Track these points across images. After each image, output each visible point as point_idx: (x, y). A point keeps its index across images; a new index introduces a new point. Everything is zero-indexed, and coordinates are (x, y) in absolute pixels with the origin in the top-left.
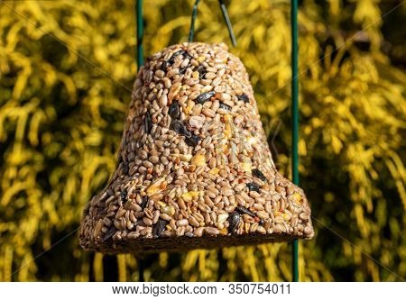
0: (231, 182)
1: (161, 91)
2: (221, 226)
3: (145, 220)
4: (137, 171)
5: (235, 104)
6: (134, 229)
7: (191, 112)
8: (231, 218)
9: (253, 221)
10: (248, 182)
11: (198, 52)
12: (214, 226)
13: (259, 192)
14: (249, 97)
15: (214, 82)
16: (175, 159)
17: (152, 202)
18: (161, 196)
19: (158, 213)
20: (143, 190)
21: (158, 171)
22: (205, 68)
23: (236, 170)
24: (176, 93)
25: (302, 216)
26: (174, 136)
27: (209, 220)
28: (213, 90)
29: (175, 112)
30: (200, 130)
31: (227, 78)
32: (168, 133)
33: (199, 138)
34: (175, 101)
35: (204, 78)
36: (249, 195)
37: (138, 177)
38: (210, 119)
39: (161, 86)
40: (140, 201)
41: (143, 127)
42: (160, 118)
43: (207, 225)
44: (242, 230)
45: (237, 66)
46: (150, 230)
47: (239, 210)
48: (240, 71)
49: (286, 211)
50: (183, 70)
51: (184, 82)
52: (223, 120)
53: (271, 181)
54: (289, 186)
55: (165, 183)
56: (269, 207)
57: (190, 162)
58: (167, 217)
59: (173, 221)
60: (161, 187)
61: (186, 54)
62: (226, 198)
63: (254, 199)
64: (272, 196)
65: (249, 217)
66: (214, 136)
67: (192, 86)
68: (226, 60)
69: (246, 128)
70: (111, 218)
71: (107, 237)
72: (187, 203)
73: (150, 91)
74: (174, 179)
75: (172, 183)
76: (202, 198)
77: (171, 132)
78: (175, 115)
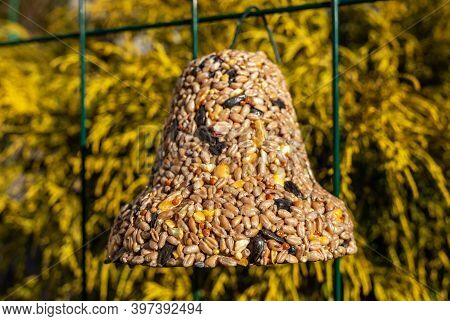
0: (256, 198)
1: (190, 96)
2: (239, 255)
3: (151, 243)
4: (159, 181)
5: (269, 109)
6: (138, 254)
7: (217, 117)
8: (253, 245)
9: (281, 249)
10: (277, 197)
12: (230, 255)
13: (290, 210)
14: (286, 103)
15: (245, 86)
16: (195, 169)
17: (160, 221)
18: (171, 214)
19: (165, 236)
20: (155, 205)
21: (176, 182)
22: (236, 71)
23: (265, 183)
25: (343, 235)
26: (197, 143)
27: (224, 247)
28: (243, 93)
29: (201, 118)
30: (227, 136)
31: (260, 82)
32: (192, 141)
33: (223, 145)
34: (202, 106)
35: (234, 81)
36: (277, 215)
37: (157, 189)
38: (237, 125)
39: (190, 91)
40: (149, 219)
41: (170, 134)
42: (185, 125)
43: (222, 253)
44: (267, 260)
45: (273, 72)
46: (155, 256)
47: (263, 234)
48: (276, 76)
49: (325, 233)
51: (212, 85)
52: (253, 126)
53: (306, 196)
54: (329, 201)
55: (180, 198)
56: (302, 229)
57: (212, 174)
58: (174, 240)
59: (180, 248)
60: (174, 203)
61: (218, 58)
62: (247, 219)
63: (283, 219)
64: (306, 215)
65: (276, 244)
66: (241, 144)
67: (221, 90)
68: (259, 63)
69: (281, 135)
70: (122, 236)
71: (116, 258)
72: (198, 224)
73: (180, 97)
74: (192, 192)
75: (189, 197)
76: (217, 219)
77: (196, 139)
78: (200, 120)
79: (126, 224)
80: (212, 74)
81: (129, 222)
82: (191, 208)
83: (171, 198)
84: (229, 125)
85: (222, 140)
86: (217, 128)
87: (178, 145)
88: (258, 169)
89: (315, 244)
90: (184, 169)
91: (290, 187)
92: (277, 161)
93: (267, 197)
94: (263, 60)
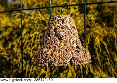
0: (71, 50)
1: (53, 26)
2: (68, 63)
3: (46, 61)
4: (46, 47)
5: (72, 29)
6: (43, 64)
7: (60, 31)
8: (71, 61)
9: (77, 62)
10: (75, 50)
11: (62, 16)
12: (66, 63)
13: (79, 53)
15: (66, 23)
16: (55, 43)
17: (48, 56)
18: (51, 54)
19: (50, 59)
20: (46, 52)
21: (51, 46)
22: (64, 20)
23: (72, 46)
24: (56, 26)
25: (89, 58)
27: (64, 62)
28: (66, 25)
29: (56, 31)
31: (69, 23)
32: (54, 37)
33: (62, 38)
34: (56, 28)
35: (64, 22)
36: (76, 54)
37: (46, 48)
38: (65, 33)
39: (53, 24)
40: (45, 56)
41: (48, 35)
42: (52, 33)
43: (64, 63)
44: (74, 64)
45: (72, 20)
46: (47, 64)
47: (73, 58)
49: (86, 58)
51: (58, 23)
52: (68, 33)
54: (86, 50)
56: (81, 57)
57: (60, 44)
58: (52, 60)
59: (54, 62)
60: (51, 51)
61: (59, 17)
62: (69, 55)
63: (77, 55)
64: (82, 54)
65: (76, 60)
66: (66, 37)
67: (60, 24)
69: (75, 35)
70: (38, 60)
71: (37, 65)
72: (58, 56)
73: (50, 26)
74: (55, 49)
75: (55, 50)
76: (62, 55)
77: (55, 36)
79: (39, 57)
80: (58, 21)
81: (40, 56)
82: (56, 53)
84: (63, 33)
85: (61, 36)
86: (60, 33)
87: (50, 38)
88: (70, 43)
89: (84, 60)
90: (53, 43)
93: (73, 50)
94: (69, 17)
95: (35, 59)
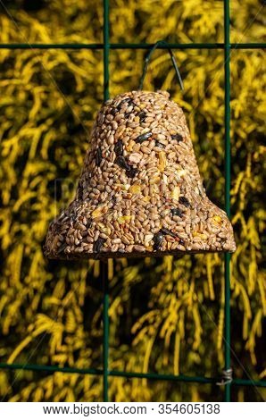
0: (158, 208)
1: (110, 132)
2: (147, 244)
3: (88, 238)
4: (88, 196)
5: (169, 143)
6: (80, 245)
7: (131, 150)
8: (155, 239)
9: (174, 241)
10: (173, 208)
11: (141, 101)
12: (141, 244)
14: (183, 136)
15: (152, 125)
16: (116, 188)
17: (94, 224)
18: (101, 219)
19: (98, 233)
20: (89, 213)
21: (102, 197)
22: (145, 113)
23: (165, 198)
24: (121, 134)
25: (220, 235)
26: (117, 169)
27: (137, 239)
28: (150, 131)
29: (119, 149)
30: (138, 165)
31: (163, 122)
32: (113, 167)
33: (136, 171)
35: (144, 121)
36: (172, 219)
37: (88, 202)
38: (146, 156)
39: (110, 127)
40: (85, 223)
41: (94, 161)
42: (107, 154)
43: (136, 243)
44: (165, 248)
45: (174, 111)
46: (91, 246)
47: (163, 232)
48: (176, 115)
49: (204, 232)
50: (127, 115)
51: (127, 125)
52: (157, 156)
54: (210, 211)
55: (107, 208)
56: (188, 229)
57: (128, 191)
58: (104, 236)
59: (109, 240)
60: (102, 212)
61: (131, 101)
62: (152, 222)
63: (176, 222)
64: (192, 220)
65: (171, 238)
66: (148, 170)
67: (134, 128)
68: (163, 106)
69: (178, 162)
70: (64, 235)
71: (60, 250)
72: (120, 225)
73: (102, 131)
74: (114, 205)
75: (112, 208)
76: (133, 222)
77: (116, 165)
78: (119, 152)
79: (67, 227)
81: (69, 225)
82: (115, 215)
83: (100, 208)
84: (140, 156)
86: (132, 158)
87: (102, 169)
88: (160, 187)
89: (197, 239)
90: (108, 187)
91: (183, 200)
92: (175, 183)
94: (166, 103)
95: (54, 235)
